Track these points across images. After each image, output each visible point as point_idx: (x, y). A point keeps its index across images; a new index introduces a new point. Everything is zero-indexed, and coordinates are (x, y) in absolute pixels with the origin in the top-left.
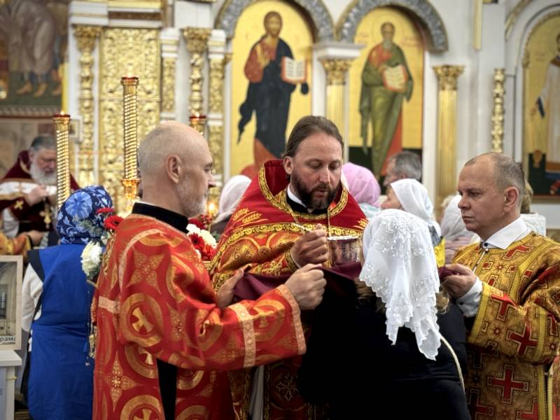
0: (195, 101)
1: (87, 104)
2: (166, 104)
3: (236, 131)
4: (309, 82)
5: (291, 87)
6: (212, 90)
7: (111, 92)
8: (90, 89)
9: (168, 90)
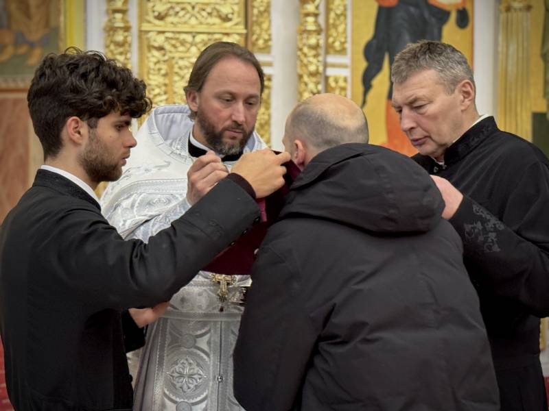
0: (309, 32)
1: (119, 37)
2: (257, 40)
3: (360, 88)
4: (468, 7)
5: (442, 15)
6: (332, 15)
7: (160, 17)
8: (124, 12)
9: (261, 13)
